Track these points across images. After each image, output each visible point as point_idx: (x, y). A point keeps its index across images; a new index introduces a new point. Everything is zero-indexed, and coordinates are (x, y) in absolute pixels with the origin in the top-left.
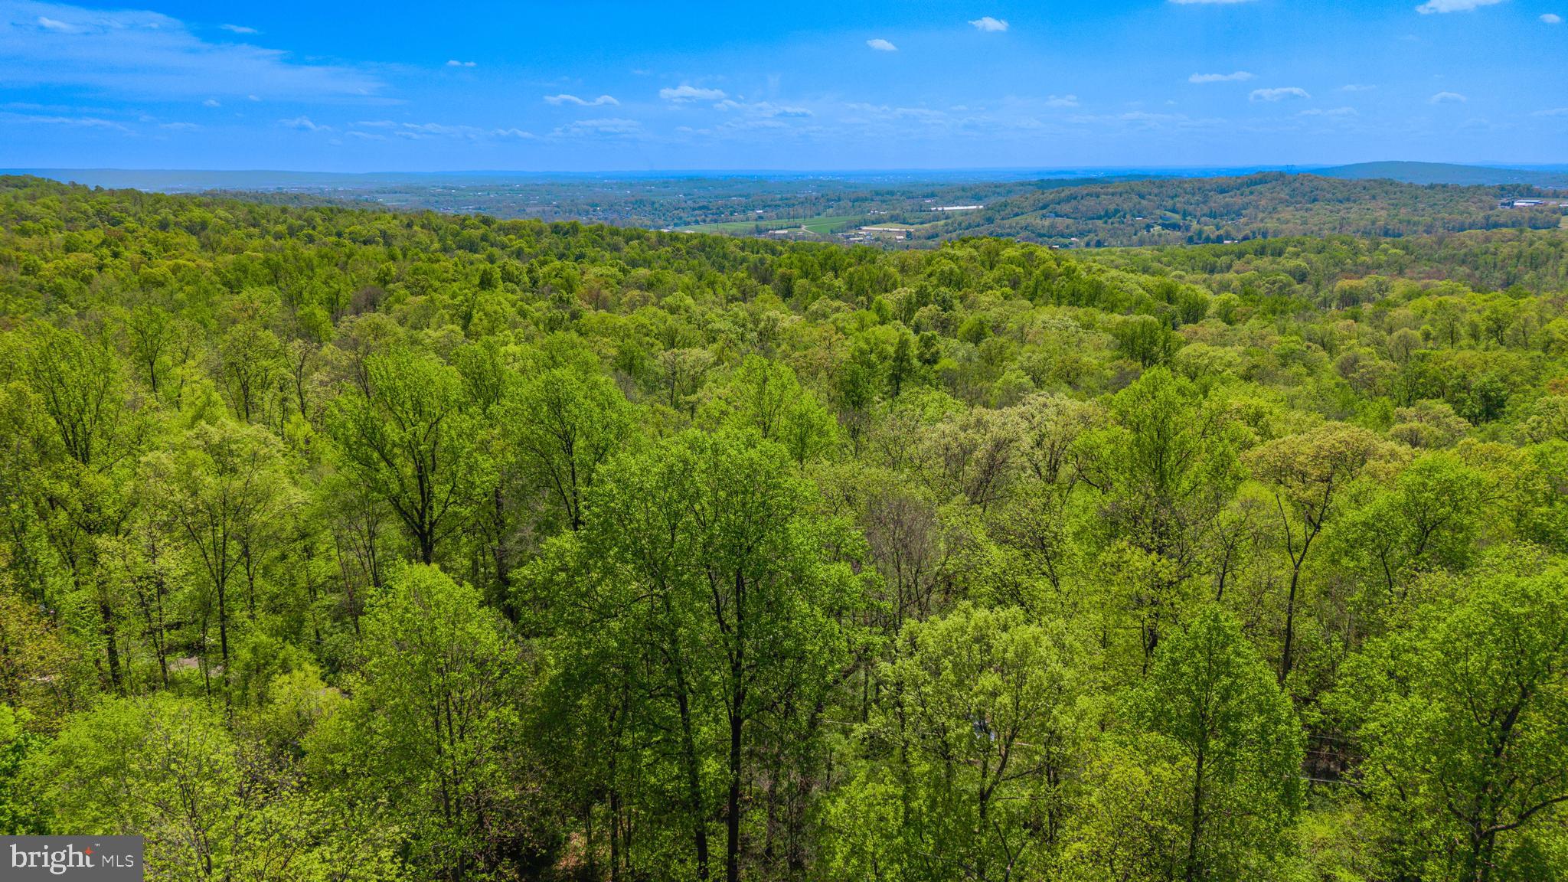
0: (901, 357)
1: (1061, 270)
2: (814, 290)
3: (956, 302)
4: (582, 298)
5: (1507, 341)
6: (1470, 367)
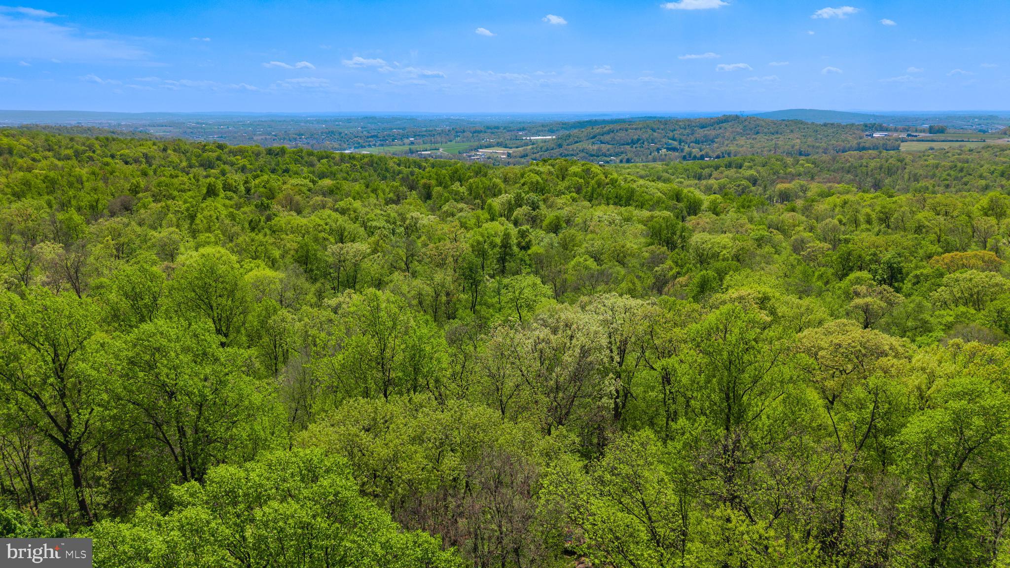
0: (506, 245)
1: (608, 180)
2: (446, 195)
3: (541, 203)
4: (279, 203)
5: (892, 226)
6: (877, 247)
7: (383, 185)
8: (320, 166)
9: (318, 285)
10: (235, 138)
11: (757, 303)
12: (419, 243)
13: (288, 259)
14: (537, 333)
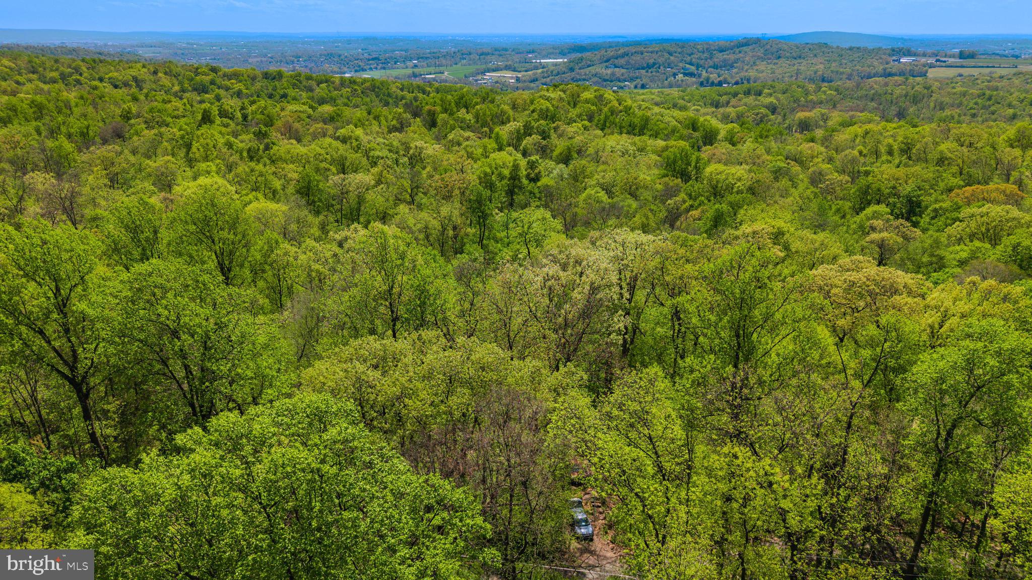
0: (514, 177)
1: (621, 108)
2: (452, 122)
3: (552, 132)
4: (278, 130)
5: (914, 158)
6: (897, 179)
7: (385, 111)
8: (321, 91)
9: (321, 217)
10: (229, 60)
11: (770, 238)
12: (424, 174)
13: (291, 189)
14: (546, 270)
